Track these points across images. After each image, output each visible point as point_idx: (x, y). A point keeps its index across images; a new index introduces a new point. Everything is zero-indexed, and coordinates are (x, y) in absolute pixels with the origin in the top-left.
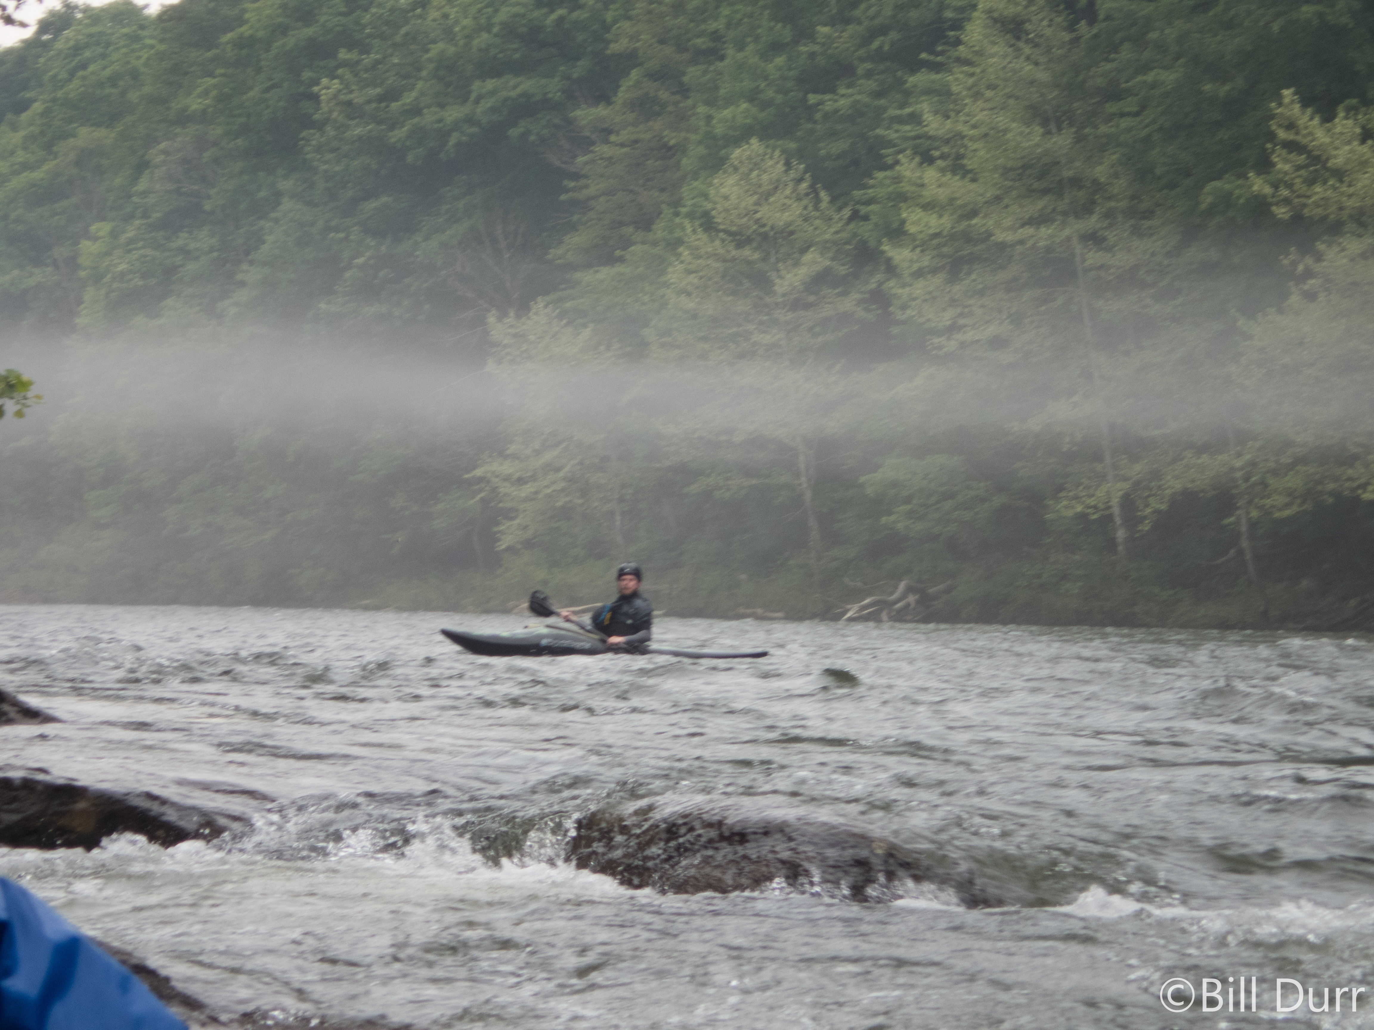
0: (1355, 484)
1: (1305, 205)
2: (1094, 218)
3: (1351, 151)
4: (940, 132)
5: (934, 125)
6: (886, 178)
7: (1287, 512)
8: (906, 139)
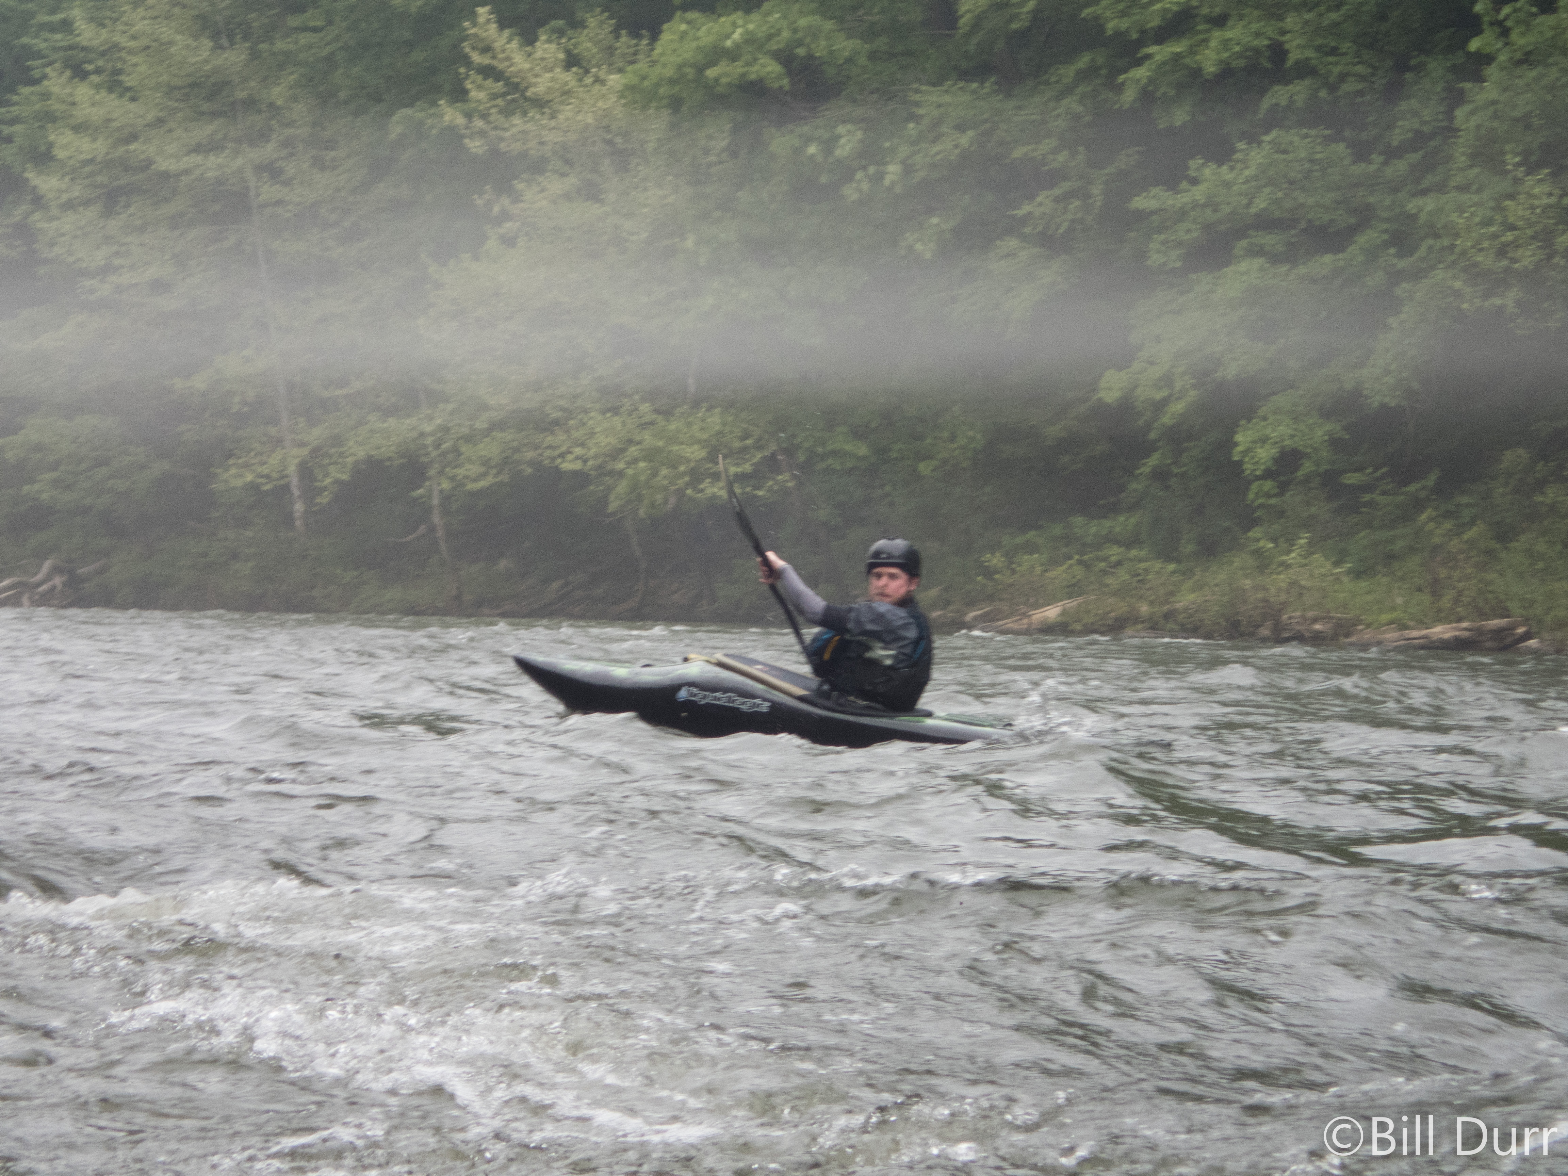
0: (557, 452)
1: (501, 139)
2: (271, 147)
3: (553, 79)
4: (95, 43)
5: (87, 35)
6: (32, 94)
7: (482, 484)
8: (56, 49)
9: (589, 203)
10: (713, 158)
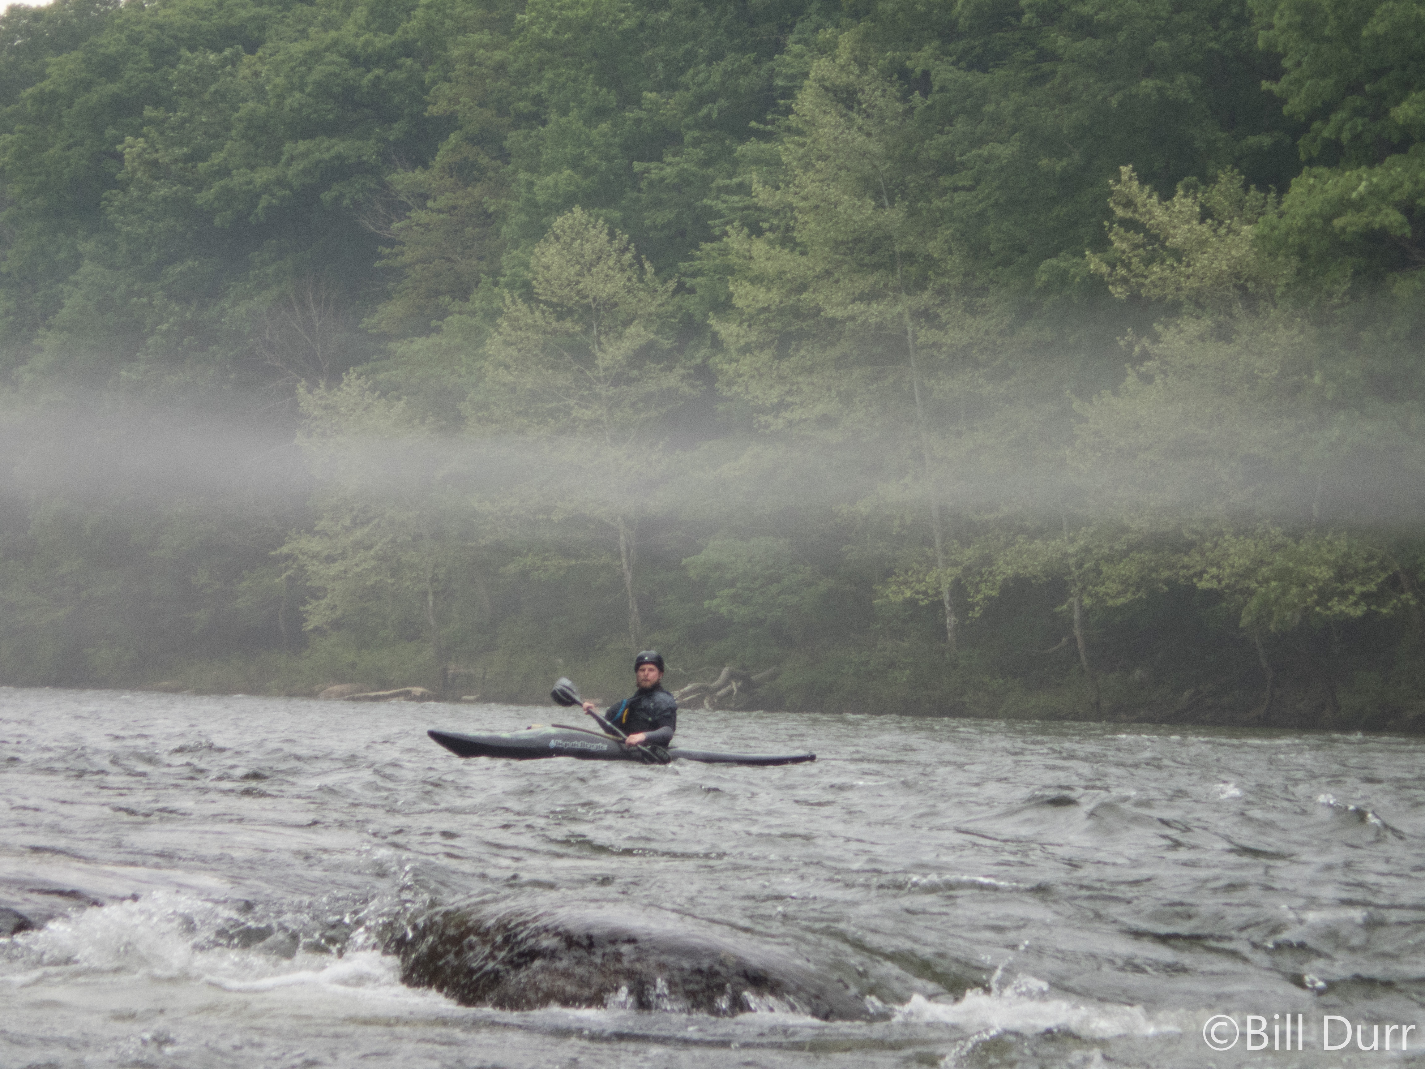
0: (1192, 571)
1: (1142, 285)
2: (926, 295)
3: (1190, 231)
4: (770, 204)
5: (763, 196)
6: (713, 249)
7: (1121, 600)
8: (734, 210)
9: (1221, 343)
10: (1336, 301)
